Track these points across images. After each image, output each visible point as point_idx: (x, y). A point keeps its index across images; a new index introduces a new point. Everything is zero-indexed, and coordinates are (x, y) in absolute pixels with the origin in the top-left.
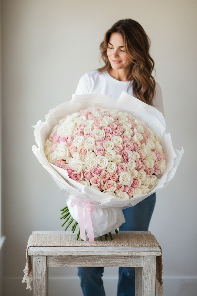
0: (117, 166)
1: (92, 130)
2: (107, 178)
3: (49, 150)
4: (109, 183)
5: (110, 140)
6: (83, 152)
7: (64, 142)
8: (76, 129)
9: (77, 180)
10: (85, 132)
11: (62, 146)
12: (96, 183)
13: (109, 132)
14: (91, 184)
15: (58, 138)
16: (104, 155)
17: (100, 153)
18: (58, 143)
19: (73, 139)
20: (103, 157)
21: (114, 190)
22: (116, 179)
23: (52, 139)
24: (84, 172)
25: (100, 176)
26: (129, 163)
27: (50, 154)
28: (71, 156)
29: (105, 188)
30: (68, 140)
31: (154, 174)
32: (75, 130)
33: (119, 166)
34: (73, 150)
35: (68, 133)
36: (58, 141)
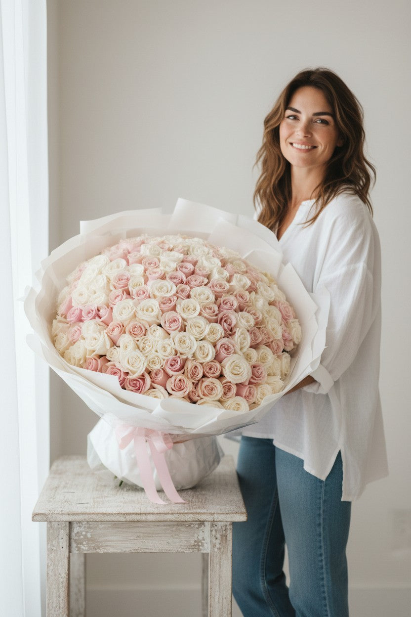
0: (215, 346)
1: (146, 283)
2: (201, 375)
3: (63, 340)
4: (205, 384)
5: (189, 297)
6: (140, 332)
7: (94, 318)
8: (112, 288)
9: (138, 389)
10: (133, 291)
11: (89, 327)
12: (180, 389)
13: (182, 282)
14: (170, 394)
15: (77, 312)
16: (183, 329)
17: (174, 326)
18: (81, 324)
19: (112, 308)
20: (183, 333)
21: (218, 397)
22: (218, 373)
23: (65, 317)
24: (149, 373)
25: (183, 373)
26: (237, 335)
27: (67, 349)
28: (114, 344)
29: (199, 396)
30: (102, 313)
31: (284, 351)
32: (111, 291)
33: (218, 347)
34: (117, 331)
35: (99, 300)
36: (80, 320)
